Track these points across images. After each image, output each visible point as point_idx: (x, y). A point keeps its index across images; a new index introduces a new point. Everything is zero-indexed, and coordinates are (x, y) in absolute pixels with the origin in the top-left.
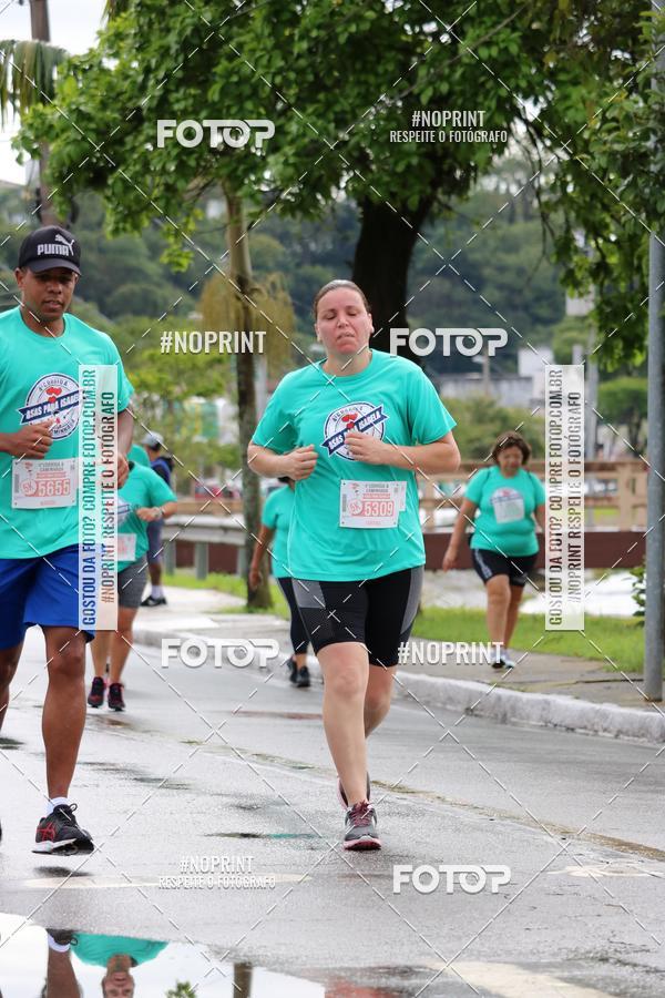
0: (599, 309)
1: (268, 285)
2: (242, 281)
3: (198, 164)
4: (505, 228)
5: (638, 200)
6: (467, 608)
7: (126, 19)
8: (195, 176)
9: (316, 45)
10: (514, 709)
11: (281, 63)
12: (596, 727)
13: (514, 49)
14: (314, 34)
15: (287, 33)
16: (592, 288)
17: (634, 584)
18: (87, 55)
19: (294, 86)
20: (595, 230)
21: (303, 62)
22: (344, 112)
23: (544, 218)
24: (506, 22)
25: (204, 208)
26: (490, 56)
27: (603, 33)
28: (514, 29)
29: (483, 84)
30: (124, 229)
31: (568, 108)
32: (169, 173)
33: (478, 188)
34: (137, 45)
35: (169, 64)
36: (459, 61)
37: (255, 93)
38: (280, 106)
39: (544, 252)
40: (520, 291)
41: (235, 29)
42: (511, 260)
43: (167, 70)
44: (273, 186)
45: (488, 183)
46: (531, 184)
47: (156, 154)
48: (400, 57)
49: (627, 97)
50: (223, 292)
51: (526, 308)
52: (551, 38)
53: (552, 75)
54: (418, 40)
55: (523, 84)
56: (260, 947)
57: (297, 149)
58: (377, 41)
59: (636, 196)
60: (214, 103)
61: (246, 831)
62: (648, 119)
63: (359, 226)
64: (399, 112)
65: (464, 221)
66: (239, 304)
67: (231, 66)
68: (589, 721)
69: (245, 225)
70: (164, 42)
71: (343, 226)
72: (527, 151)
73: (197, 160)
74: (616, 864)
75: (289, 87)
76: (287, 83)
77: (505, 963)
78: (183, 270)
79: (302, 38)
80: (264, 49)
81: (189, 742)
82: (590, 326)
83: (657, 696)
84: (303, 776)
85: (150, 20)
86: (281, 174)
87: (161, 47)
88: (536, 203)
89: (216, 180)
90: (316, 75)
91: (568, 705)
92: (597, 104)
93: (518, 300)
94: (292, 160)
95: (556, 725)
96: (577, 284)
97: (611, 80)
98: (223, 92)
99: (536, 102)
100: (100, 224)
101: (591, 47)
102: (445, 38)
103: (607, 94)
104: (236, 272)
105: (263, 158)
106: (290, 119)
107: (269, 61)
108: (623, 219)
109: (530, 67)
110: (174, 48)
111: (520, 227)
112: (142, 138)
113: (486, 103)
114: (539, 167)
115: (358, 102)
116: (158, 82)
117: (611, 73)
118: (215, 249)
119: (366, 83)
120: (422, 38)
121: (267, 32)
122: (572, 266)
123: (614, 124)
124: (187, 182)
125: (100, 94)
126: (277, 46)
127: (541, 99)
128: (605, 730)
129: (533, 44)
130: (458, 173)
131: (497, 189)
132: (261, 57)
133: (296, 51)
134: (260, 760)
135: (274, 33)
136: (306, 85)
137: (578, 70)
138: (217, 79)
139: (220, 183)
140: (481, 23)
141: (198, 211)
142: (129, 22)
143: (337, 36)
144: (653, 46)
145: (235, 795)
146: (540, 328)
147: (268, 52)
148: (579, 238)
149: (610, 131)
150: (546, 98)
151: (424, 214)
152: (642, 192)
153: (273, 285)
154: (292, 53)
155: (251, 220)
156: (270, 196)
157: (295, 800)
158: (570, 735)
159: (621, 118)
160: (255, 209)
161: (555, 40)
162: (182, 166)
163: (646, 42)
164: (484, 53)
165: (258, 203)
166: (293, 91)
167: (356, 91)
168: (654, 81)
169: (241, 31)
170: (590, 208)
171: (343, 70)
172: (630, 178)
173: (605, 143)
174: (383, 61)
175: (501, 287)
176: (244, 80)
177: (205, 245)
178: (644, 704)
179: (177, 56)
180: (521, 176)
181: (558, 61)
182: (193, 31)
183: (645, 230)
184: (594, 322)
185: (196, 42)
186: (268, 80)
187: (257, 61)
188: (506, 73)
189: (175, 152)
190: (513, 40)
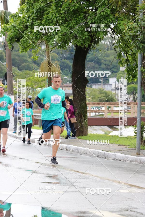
0: (127, 69)
1: (55, 63)
2: (49, 63)
3: (40, 37)
4: (107, 52)
6: (98, 134)
7: (24, 6)
8: (39, 40)
9: (66, 12)
10: (108, 156)
11: (58, 15)
12: (126, 160)
13: (109, 13)
14: (65, 9)
15: (59, 9)
16: (125, 65)
17: (134, 129)
18: (16, 13)
19: (61, 20)
20: (126, 52)
21: (63, 15)
22: (72, 26)
23: (115, 49)
24: (107, 7)
25: (41, 47)
26: (103, 14)
27: (128, 9)
28: (109, 8)
29: (102, 20)
30: (24, 51)
31: (121, 26)
32: (33, 39)
33: (101, 43)
34: (27, 11)
35: (34, 15)
36: (97, 15)
37: (52, 22)
38: (58, 25)
39: (115, 57)
40: (110, 65)
42: (107, 58)
43: (33, 17)
44: (56, 42)
45: (103, 42)
46: (112, 42)
47: (31, 35)
48: (84, 14)
49: (133, 23)
50: (45, 65)
52: (117, 10)
53: (117, 18)
55: (111, 20)
57: (61, 34)
58: (79, 11)
61: (50, 182)
62: (138, 28)
63: (75, 51)
64: (84, 26)
65: (97, 50)
66: (49, 68)
67: (47, 16)
68: (124, 158)
71: (71, 51)
72: (111, 35)
76: (59, 20)
77: (106, 211)
78: (36, 60)
79: (63, 10)
81: (37, 163)
83: (139, 153)
84: (62, 170)
85: (30, 6)
86: (57, 40)
87: (32, 12)
88: (113, 46)
89: (44, 41)
90: (66, 18)
91: (119, 155)
92: (127, 25)
94: (60, 36)
95: (117, 160)
96: (122, 64)
97: (130, 20)
98: (45, 22)
99: (113, 24)
100: (18, 50)
101: (125, 12)
102: (94, 10)
103: (129, 23)
104: (48, 61)
105: (54, 36)
107: (55, 15)
108: (132, 50)
109: (112, 16)
110: (35, 12)
111: (109, 52)
112: (28, 31)
114: (114, 38)
115: (75, 24)
116: (31, 20)
117: (130, 18)
119: (76, 20)
120: (89, 10)
121: (55, 8)
122: (121, 60)
123: (131, 29)
124: (37, 41)
125: (19, 22)
126: (57, 12)
127: (115, 24)
128: (128, 161)
130: (96, 40)
131: (105, 43)
133: (61, 13)
135: (57, 9)
136: (63, 20)
137: (123, 17)
138: (44, 19)
140: (101, 7)
141: (39, 48)
142: (25, 6)
143: (70, 9)
144: (139, 12)
145: (47, 174)
147: (55, 13)
148: (123, 54)
149: (129, 31)
152: (137, 44)
155: (51, 49)
156: (55, 44)
158: (120, 161)
160: (52, 47)
162: (36, 37)
163: (138, 11)
167: (74, 21)
168: (139, 20)
169: (49, 8)
170: (125, 47)
171: (71, 17)
172: (134, 41)
173: (129, 33)
174: (80, 15)
176: (50, 19)
177: (41, 55)
178: (136, 155)
179: (35, 14)
180: (110, 40)
181: (118, 15)
182: (39, 8)
183: (137, 52)
184: (126, 72)
185: (39, 11)
186: (55, 19)
187: (53, 15)
188: (107, 18)
189: (35, 34)
190: (108, 11)
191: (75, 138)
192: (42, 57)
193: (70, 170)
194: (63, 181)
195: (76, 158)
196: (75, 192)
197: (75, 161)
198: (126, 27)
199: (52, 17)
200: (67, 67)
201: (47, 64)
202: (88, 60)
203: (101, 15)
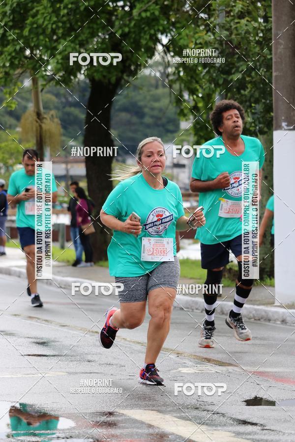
0: (195, 126)
1: (50, 116)
2: (39, 115)
3: (19, 63)
4: (154, 92)
5: (211, 79)
8: (18, 68)
9: (71, 11)
11: (55, 19)
12: (193, 308)
13: (157, 13)
14: (70, 6)
15: (58, 6)
16: (191, 117)
19: (61, 29)
20: (193, 92)
21: (65, 19)
22: (83, 40)
23: (171, 87)
24: (153, 1)
25: (22, 82)
26: (147, 16)
28: (157, 4)
29: (143, 28)
31: (181, 39)
32: (7, 67)
33: (142, 74)
35: (6, 19)
36: (133, 19)
37: (44, 32)
38: (55, 37)
39: (170, 102)
40: (160, 119)
41: (35, 4)
42: (156, 105)
43: (6, 22)
44: (52, 73)
45: (146, 72)
46: (165, 72)
48: (107, 16)
49: (206, 34)
50: (31, 119)
51: (163, 126)
52: (173, 8)
53: (174, 24)
54: (115, 9)
55: (161, 28)
56: (45, 404)
57: (63, 56)
59: (210, 77)
60: (26, 36)
61: (40, 353)
62: (215, 44)
63: (90, 90)
64: (107, 40)
65: (136, 88)
66: (38, 124)
67: (33, 20)
68: (189, 305)
69: (40, 89)
70: (4, 10)
71: (83, 90)
72: (163, 58)
73: (19, 61)
74: (200, 367)
75: (59, 29)
76: (58, 28)
77: (152, 410)
78: (13, 109)
79: (64, 8)
80: (48, 13)
81: (15, 315)
82: (190, 134)
84: (65, 329)
86: (55, 68)
87: (3, 12)
88: (167, 81)
89: (27, 70)
90: (71, 24)
92: (193, 37)
93: (159, 122)
94: (60, 61)
96: (185, 115)
97: (199, 26)
98: (30, 31)
99: (167, 36)
101: (190, 12)
102: (127, 8)
103: (197, 33)
104: (36, 110)
105: (48, 61)
106: (59, 43)
107: (50, 18)
108: (204, 87)
109: (164, 21)
110: (9, 12)
111: (160, 91)
113: (145, 37)
114: (168, 65)
115: (89, 36)
117: (199, 24)
118: (28, 100)
119: (93, 28)
120: (117, 8)
121: (49, 5)
122: (183, 107)
123: (200, 46)
124: (14, 70)
126: (53, 12)
127: (169, 35)
128: (197, 309)
129: (165, 11)
130: (133, 68)
131: (150, 74)
132: (46, 16)
133: (62, 13)
134: (46, 323)
135: (52, 6)
136: (66, 29)
137: (185, 22)
138: (27, 26)
139: (29, 71)
140: (143, 2)
141: (19, 83)
143: (80, 7)
144: (217, 12)
145: (35, 338)
146: (169, 135)
147: (49, 14)
148: (186, 96)
150: (171, 34)
151: (118, 84)
152: (212, 75)
153: (52, 116)
154: (60, 15)
155: (42, 88)
156: (51, 77)
157: (61, 340)
158: (182, 312)
159: (203, 43)
160: (44, 83)
161: (174, 9)
162: (12, 64)
163: (214, 10)
164: (144, 15)
165: (45, 80)
166: (61, 31)
167: (88, 31)
168: (217, 27)
169: (38, 5)
170: (190, 82)
171: (82, 22)
172: (207, 69)
175: (152, 117)
176: (39, 26)
177: (23, 98)
179: (10, 16)
180: (161, 68)
181: (176, 18)
182: (17, 5)
183: (214, 92)
184: (192, 132)
185: (18, 9)
186: (50, 26)
187: (45, 18)
188: (154, 23)
189: (9, 58)
190: (156, 9)
191: (91, 266)
192: (23, 103)
193: (81, 329)
194: (66, 352)
195: (93, 305)
196: (91, 373)
197: (92, 310)
198: (192, 42)
199: (43, 22)
200: (75, 121)
201: (35, 117)
202: (117, 107)
203: (142, 18)
